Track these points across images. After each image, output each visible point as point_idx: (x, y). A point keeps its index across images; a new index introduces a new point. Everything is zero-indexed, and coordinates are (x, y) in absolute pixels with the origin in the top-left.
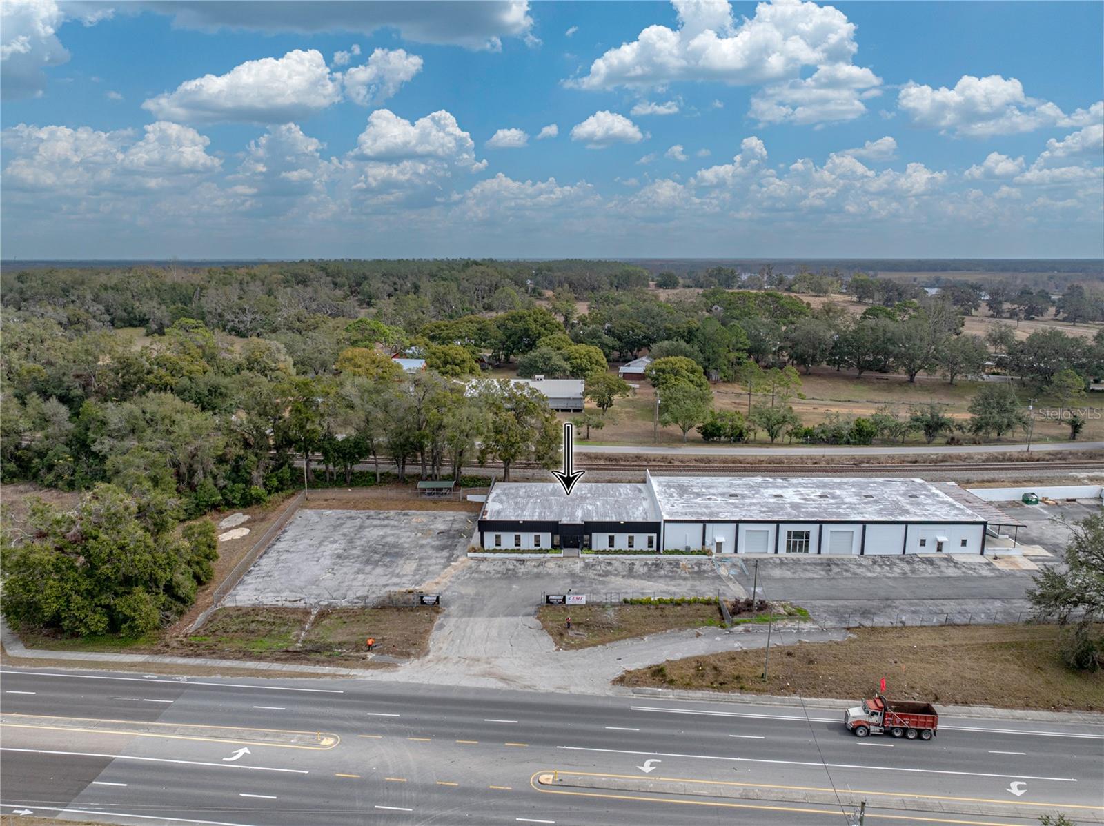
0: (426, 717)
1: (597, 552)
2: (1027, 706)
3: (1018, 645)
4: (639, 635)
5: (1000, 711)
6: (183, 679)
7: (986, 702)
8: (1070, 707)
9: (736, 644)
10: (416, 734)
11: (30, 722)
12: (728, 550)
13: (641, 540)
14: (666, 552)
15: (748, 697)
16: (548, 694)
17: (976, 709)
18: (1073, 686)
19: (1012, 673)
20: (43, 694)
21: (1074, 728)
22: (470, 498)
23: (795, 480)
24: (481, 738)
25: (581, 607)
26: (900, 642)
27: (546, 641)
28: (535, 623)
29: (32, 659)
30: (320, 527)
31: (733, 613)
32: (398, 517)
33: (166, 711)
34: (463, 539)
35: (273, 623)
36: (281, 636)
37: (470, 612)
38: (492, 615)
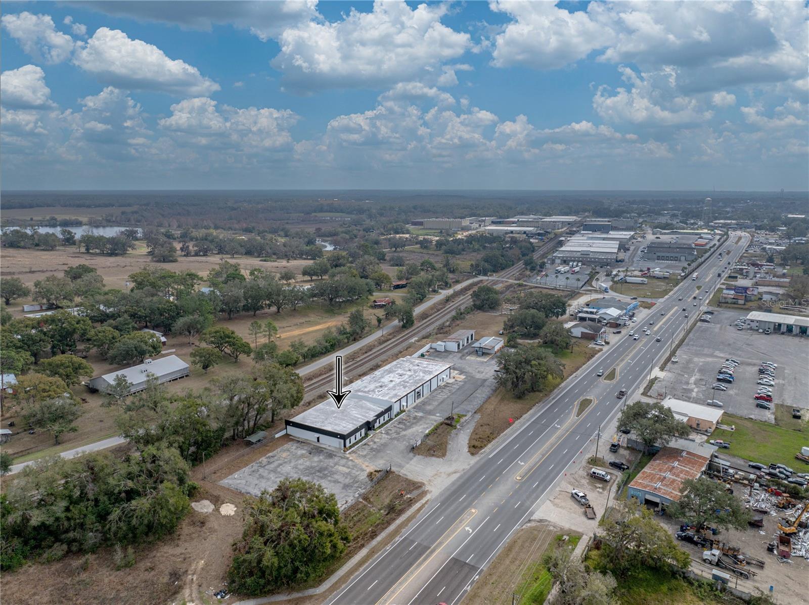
0: (469, 490)
1: (378, 428)
3: (503, 399)
4: (447, 443)
6: (398, 539)
8: (532, 406)
9: (468, 431)
10: (481, 494)
12: (405, 407)
13: (387, 416)
14: (396, 416)
16: (471, 468)
18: (524, 403)
19: (515, 406)
20: (380, 578)
21: (539, 411)
22: (277, 436)
25: (421, 445)
26: (489, 410)
27: (434, 459)
28: (420, 457)
29: (336, 583)
30: (257, 482)
31: (450, 423)
32: (272, 460)
33: (425, 544)
34: (325, 451)
35: (359, 513)
36: (370, 514)
37: (401, 466)
38: (408, 463)
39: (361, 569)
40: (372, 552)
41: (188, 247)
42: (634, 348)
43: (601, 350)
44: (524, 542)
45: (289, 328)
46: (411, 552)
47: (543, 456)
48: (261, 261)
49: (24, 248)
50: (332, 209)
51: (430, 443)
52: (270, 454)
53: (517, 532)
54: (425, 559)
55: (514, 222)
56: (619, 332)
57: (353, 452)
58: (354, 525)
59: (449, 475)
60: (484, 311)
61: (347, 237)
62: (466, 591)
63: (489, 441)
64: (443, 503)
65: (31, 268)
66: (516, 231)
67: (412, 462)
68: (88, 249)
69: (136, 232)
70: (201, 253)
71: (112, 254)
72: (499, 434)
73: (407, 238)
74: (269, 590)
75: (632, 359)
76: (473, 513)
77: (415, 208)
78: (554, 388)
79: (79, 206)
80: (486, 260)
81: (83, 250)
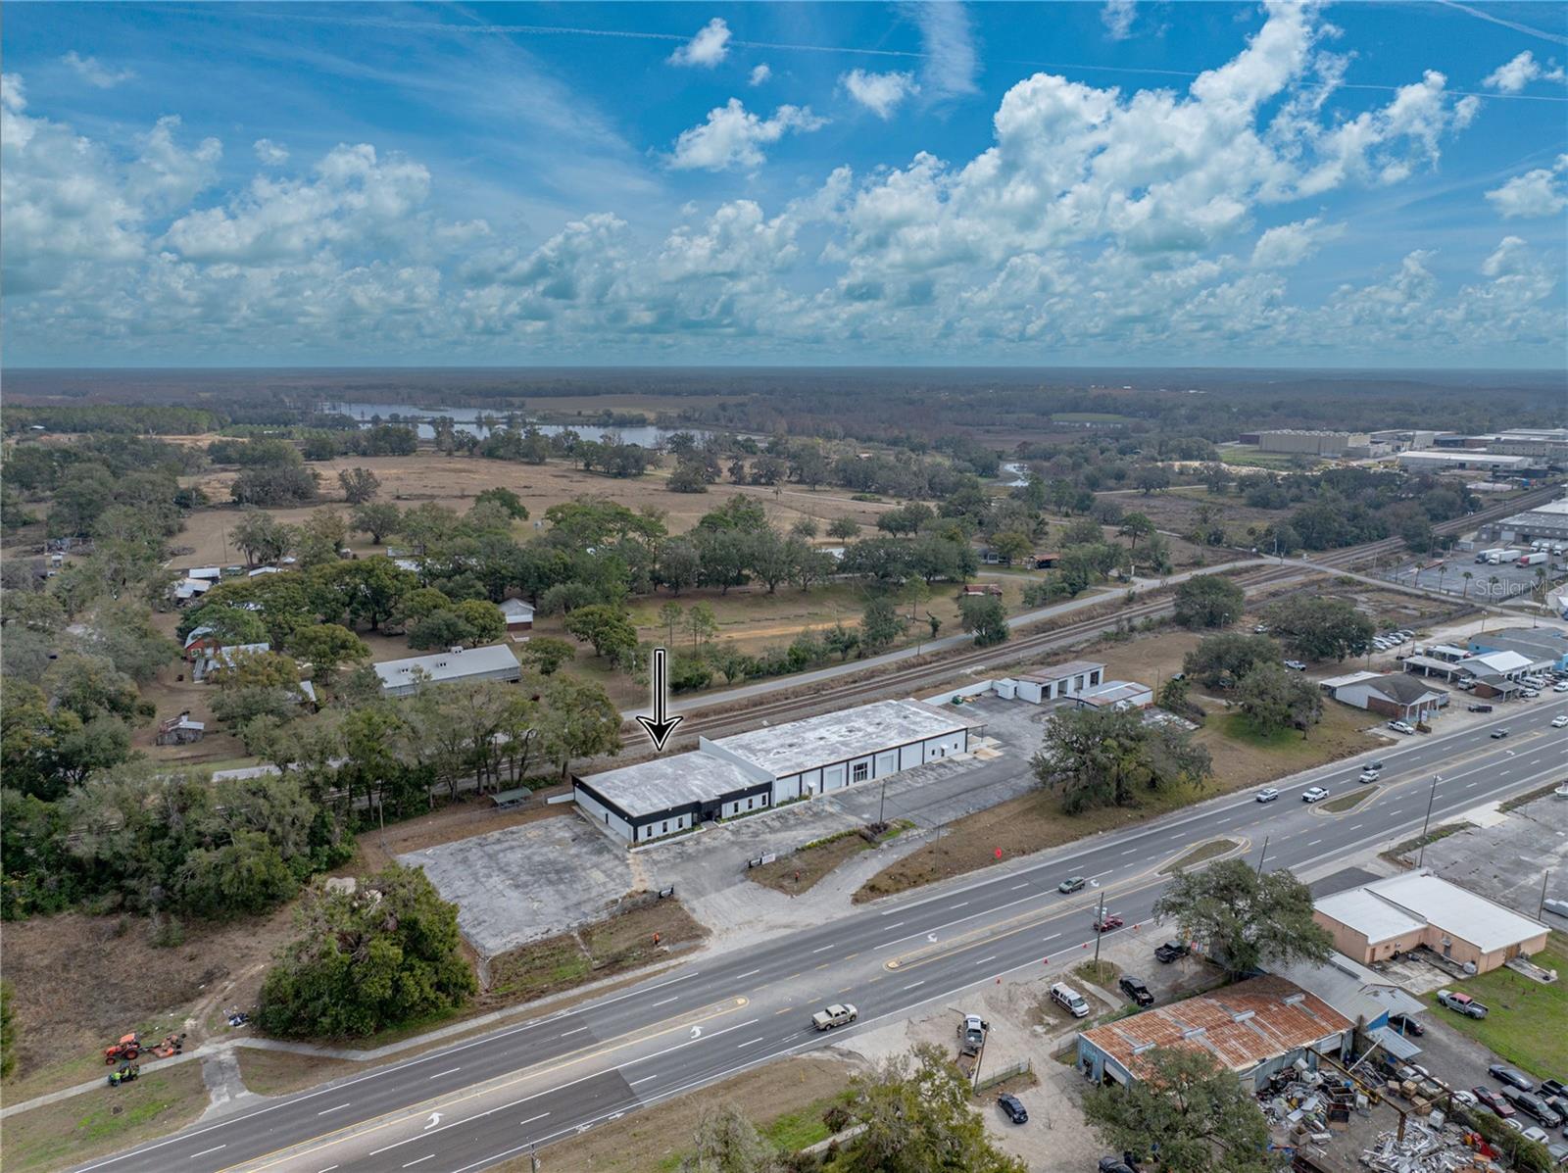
0: (775, 965)
1: (729, 819)
2: (1065, 842)
3: (1032, 809)
4: (830, 870)
5: (1055, 849)
6: (564, 1013)
7: (1046, 846)
8: (1082, 835)
9: (894, 857)
10: (788, 975)
11: (502, 1082)
12: (816, 792)
13: (757, 800)
14: (779, 805)
15: (935, 885)
16: (826, 925)
17: (1044, 851)
18: (1073, 824)
19: (1044, 827)
20: (468, 1066)
21: (1090, 847)
22: (550, 801)
23: (814, 720)
24: (828, 961)
25: (773, 863)
26: (978, 825)
27: (777, 895)
28: (755, 885)
29: (396, 1054)
30: (449, 867)
31: (872, 836)
32: (509, 837)
33: (595, 1034)
34: (603, 840)
35: (553, 955)
36: (572, 961)
37: (699, 893)
38: (718, 890)
39: (456, 1043)
40: (502, 1022)
41: (742, 467)
42: (1485, 750)
43: (1393, 742)
44: (772, 1082)
45: (770, 623)
46: (561, 1040)
47: (994, 934)
48: (854, 498)
49: (502, 458)
50: (1100, 406)
51: (796, 862)
52: (514, 828)
53: (783, 1060)
54: (565, 1060)
55: (1484, 444)
56: (1486, 710)
57: (646, 852)
58: (528, 972)
59: (771, 928)
60: (1189, 629)
61: (1070, 461)
62: (575, 1131)
63: (915, 884)
64: (702, 974)
65: (463, 490)
66: (1473, 463)
67: (728, 892)
68: (587, 465)
69: (691, 439)
70: (763, 480)
71: (621, 474)
72: (952, 873)
73: (1196, 469)
74: (297, 1033)
75: (1444, 776)
76: (737, 1005)
77: (1275, 407)
78: (1179, 806)
79: (664, 393)
80: (1299, 524)
81: (581, 466)
